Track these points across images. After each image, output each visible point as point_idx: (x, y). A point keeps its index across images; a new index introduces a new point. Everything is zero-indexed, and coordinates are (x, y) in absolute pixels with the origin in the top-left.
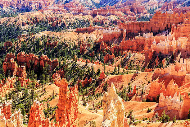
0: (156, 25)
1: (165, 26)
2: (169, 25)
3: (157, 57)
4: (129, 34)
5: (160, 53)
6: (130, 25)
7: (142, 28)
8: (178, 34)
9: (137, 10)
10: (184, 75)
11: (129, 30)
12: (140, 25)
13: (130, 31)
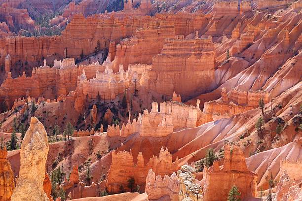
0: (76, 42)
1: (95, 45)
2: (102, 42)
3: (95, 106)
4: (16, 64)
5: (99, 97)
6: (18, 45)
7: (45, 52)
8: (125, 58)
9: (14, 19)
10: (168, 133)
11: (16, 56)
12: (41, 44)
13: (19, 59)
